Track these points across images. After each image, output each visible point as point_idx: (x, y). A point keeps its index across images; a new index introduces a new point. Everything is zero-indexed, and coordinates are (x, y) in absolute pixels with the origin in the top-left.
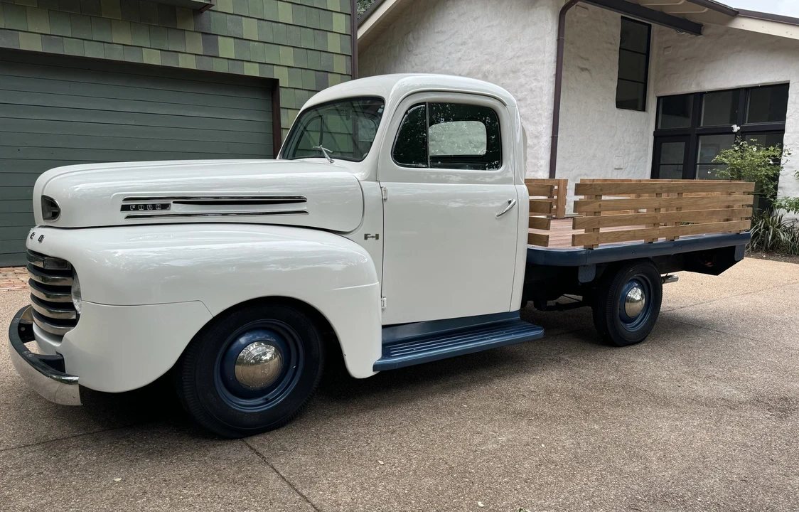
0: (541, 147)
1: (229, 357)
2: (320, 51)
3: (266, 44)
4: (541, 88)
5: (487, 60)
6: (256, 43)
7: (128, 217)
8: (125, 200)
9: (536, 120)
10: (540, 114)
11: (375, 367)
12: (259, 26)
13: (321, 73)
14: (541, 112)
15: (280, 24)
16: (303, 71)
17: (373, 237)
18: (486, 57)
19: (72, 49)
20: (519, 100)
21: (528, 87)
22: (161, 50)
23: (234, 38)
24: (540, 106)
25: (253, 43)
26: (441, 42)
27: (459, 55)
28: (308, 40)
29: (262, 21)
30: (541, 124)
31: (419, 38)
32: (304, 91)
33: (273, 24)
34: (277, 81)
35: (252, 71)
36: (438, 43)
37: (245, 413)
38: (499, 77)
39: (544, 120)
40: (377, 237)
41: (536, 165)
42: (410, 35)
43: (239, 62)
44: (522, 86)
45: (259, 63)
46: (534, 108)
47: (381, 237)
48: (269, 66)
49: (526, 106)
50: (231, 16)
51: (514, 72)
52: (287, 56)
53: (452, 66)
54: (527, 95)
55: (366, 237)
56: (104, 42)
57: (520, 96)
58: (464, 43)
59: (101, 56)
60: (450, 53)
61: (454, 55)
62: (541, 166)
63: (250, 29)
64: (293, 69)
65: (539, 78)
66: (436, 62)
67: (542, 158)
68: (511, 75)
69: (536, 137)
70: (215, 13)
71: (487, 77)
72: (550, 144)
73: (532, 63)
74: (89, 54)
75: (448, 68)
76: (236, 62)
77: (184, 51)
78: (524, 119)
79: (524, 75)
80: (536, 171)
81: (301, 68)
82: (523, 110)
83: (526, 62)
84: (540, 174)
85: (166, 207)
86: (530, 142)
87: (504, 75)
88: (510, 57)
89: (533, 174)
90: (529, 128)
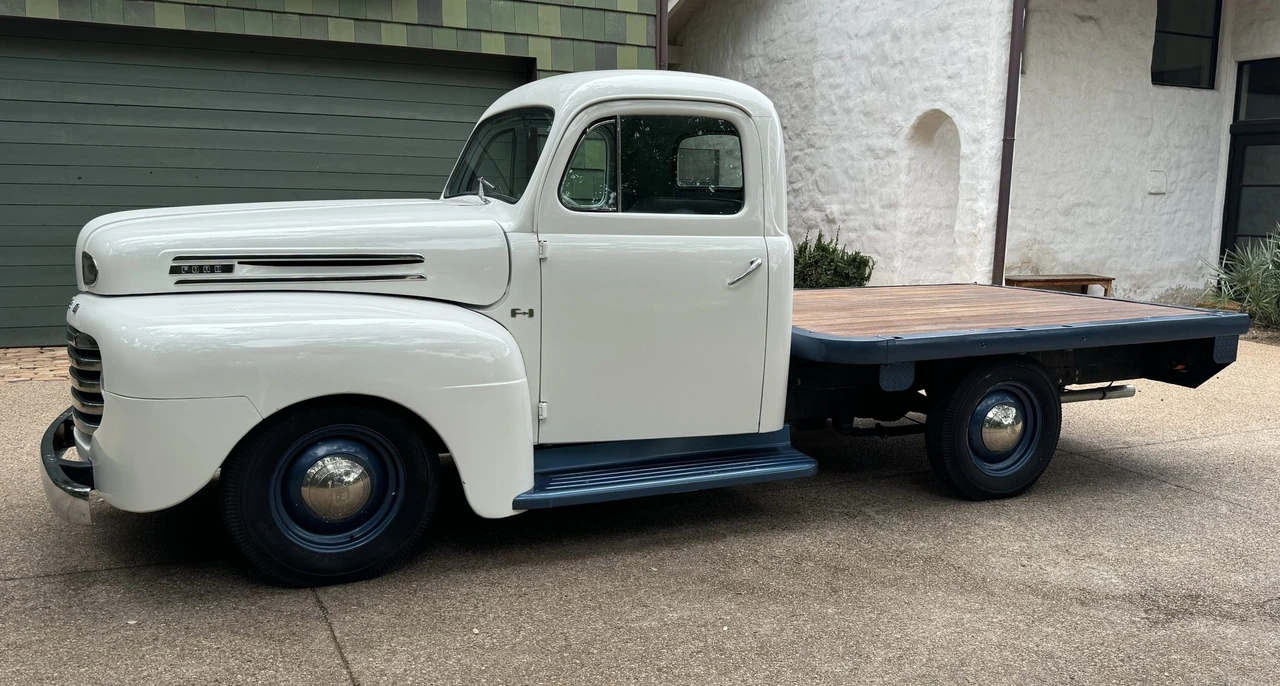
0: (983, 159)
1: (295, 474)
2: (605, 10)
3: (517, 4)
4: (985, 57)
6: (501, 2)
7: (177, 283)
8: (176, 259)
9: (975, 112)
10: (982, 102)
11: (516, 504)
13: (606, 45)
14: (982, 97)
16: (576, 43)
17: (524, 313)
20: (950, 77)
21: (964, 55)
22: (355, 19)
24: (982, 88)
30: (984, 118)
34: (533, 61)
35: (494, 46)
37: (316, 553)
38: (918, 38)
39: (989, 111)
40: (531, 313)
41: (973, 188)
43: (474, 33)
44: (954, 53)
45: (505, 33)
46: (973, 90)
47: (537, 313)
48: (521, 37)
49: (960, 88)
51: (942, 30)
52: (548, 22)
53: (845, 21)
54: (961, 69)
55: (514, 313)
56: (272, 12)
57: (951, 70)
59: (269, 33)
62: (983, 191)
64: (559, 42)
65: (983, 40)
66: (820, 14)
67: (984, 177)
68: (938, 34)
69: (975, 141)
71: (899, 38)
72: (1000, 153)
73: (971, 14)
74: (251, 30)
75: (838, 24)
76: (470, 33)
77: (388, 19)
78: (957, 109)
79: (958, 34)
80: (975, 200)
81: (573, 39)
82: (955, 95)
83: (961, 12)
84: (981, 204)
85: (229, 269)
86: (965, 149)
87: (926, 34)
88: (937, 4)
89: (969, 204)
90: (964, 125)
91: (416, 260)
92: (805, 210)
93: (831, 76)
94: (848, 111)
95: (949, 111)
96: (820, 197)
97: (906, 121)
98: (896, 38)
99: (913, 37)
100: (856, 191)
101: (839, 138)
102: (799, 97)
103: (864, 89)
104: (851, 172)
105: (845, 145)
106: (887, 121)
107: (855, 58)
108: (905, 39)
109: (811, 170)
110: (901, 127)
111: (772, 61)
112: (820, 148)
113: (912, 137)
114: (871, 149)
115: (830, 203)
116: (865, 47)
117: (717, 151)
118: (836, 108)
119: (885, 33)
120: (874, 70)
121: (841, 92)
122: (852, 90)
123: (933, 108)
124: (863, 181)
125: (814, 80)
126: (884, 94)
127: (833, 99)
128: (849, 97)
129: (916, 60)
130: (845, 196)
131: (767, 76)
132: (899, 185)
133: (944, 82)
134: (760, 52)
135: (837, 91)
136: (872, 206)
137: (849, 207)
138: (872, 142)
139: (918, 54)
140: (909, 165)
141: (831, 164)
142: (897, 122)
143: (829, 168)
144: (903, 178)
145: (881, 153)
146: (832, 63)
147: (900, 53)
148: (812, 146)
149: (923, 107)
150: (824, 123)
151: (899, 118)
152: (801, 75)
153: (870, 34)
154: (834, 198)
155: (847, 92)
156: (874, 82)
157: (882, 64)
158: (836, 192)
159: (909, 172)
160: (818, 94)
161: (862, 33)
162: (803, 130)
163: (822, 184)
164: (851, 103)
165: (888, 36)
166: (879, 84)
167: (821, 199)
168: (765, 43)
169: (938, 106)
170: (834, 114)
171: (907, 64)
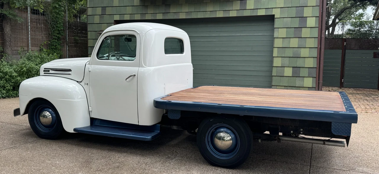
7: (44, 73)
8: (45, 69)
13: (300, 8)
16: (289, 8)
17: (86, 84)
19: (194, 16)
22: (224, 11)
32: (289, 18)
35: (261, 13)
43: (256, 10)
45: (265, 8)
48: (271, 9)
52: (280, 3)
56: (204, 11)
59: (203, 17)
64: (283, 9)
74: (199, 17)
76: (254, 10)
77: (232, 10)
81: (288, 7)
85: (49, 71)
91: (70, 70)
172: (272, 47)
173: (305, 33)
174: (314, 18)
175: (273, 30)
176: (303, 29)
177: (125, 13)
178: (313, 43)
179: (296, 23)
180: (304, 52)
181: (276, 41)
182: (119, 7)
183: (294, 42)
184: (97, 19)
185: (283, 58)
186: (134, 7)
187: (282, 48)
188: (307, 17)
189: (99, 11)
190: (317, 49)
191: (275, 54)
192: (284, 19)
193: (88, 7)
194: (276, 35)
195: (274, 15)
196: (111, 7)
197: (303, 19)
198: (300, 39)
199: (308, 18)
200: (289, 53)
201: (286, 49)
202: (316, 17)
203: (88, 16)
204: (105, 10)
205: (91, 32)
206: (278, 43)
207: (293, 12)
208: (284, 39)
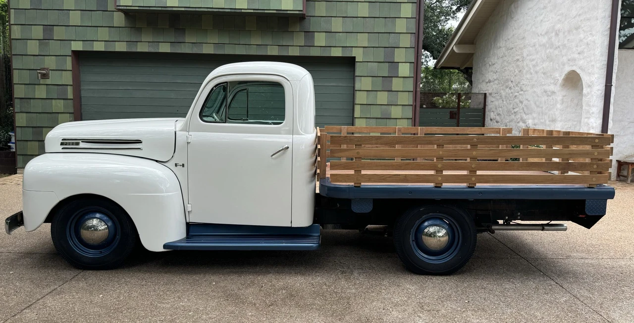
0: (592, 96)
2: (389, 33)
3: (348, 34)
4: (594, 42)
5: (559, 20)
6: (341, 34)
7: (62, 148)
9: (590, 71)
11: (165, 247)
12: (343, 22)
13: (389, 49)
14: (593, 63)
15: (359, 18)
16: (375, 48)
17: (181, 165)
18: (558, 17)
19: (229, 51)
20: (579, 53)
21: (585, 41)
22: (278, 46)
23: (326, 32)
24: (593, 58)
25: (339, 34)
26: (531, 8)
27: (541, 18)
28: (380, 26)
29: (345, 18)
30: (593, 74)
31: (518, 7)
32: (374, 63)
33: (354, 19)
35: (337, 53)
36: (529, 9)
38: (566, 34)
40: (183, 165)
41: (588, 112)
42: (513, 6)
43: (328, 48)
44: (581, 41)
45: (342, 47)
46: (589, 60)
47: (186, 165)
48: (349, 48)
49: (583, 59)
50: (324, 18)
52: (363, 40)
53: (537, 28)
54: (585, 48)
55: (176, 165)
56: (246, 44)
57: (579, 49)
58: (545, 8)
59: (244, 53)
60: (536, 17)
61: (538, 19)
62: (593, 113)
63: (337, 25)
64: (367, 49)
65: (594, 33)
66: (527, 25)
67: (593, 106)
68: (575, 31)
69: (589, 86)
70: (314, 18)
72: (604, 93)
73: (589, 20)
74: (238, 52)
75: (534, 29)
76: (326, 48)
77: (292, 45)
78: (583, 70)
79: (583, 30)
80: (589, 118)
81: (374, 47)
82: (581, 62)
83: (585, 19)
84: (592, 120)
85: (78, 144)
86: (585, 91)
87: (569, 31)
88: (574, 16)
89: (586, 120)
90: (585, 78)
91: (139, 142)
92: (518, 122)
93: (531, 55)
94: (537, 72)
95: (578, 71)
96: (524, 115)
97: (560, 76)
98: (557, 34)
99: (564, 33)
100: (539, 113)
101: (533, 86)
102: (518, 66)
103: (543, 61)
104: (537, 103)
105: (535, 89)
106: (552, 77)
107: (540, 46)
108: (561, 35)
109: (521, 102)
110: (558, 80)
111: (508, 49)
112: (525, 91)
113: (564, 85)
114: (545, 92)
115: (529, 119)
116: (544, 40)
117: (485, 94)
118: (532, 71)
119: (552, 33)
120: (548, 51)
121: (534, 63)
122: (538, 62)
123: (572, 69)
124: (542, 107)
125: (523, 58)
126: (551, 63)
127: (531, 67)
128: (537, 65)
129: (564, 45)
130: (535, 115)
131: (506, 56)
132: (557, 110)
133: (576, 56)
134: (504, 45)
135: (532, 63)
136: (545, 121)
137: (536, 121)
138: (546, 88)
139: (566, 42)
140: (562, 99)
141: (529, 99)
142: (556, 77)
143: (529, 101)
144: (559, 106)
145: (549, 93)
146: (531, 48)
147: (558, 42)
148: (522, 90)
149: (567, 69)
150: (527, 79)
151: (557, 75)
152: (519, 55)
153: (546, 33)
154: (530, 116)
155: (537, 63)
156: (548, 58)
157: (551, 48)
158: (531, 114)
159: (562, 103)
160: (525, 64)
161: (543, 33)
162: (519, 83)
163: (525, 109)
164: (538, 68)
165: (554, 34)
166: (549, 58)
167: (525, 117)
168: (506, 41)
169: (574, 68)
170: (531, 74)
171: (561, 47)
172: (354, 104)
173: (397, 84)
174: (407, 64)
175: (353, 78)
176: (393, 78)
177: (95, 39)
178: (406, 99)
179: (385, 70)
180: (396, 112)
181: (358, 94)
182: (81, 27)
183: (383, 98)
184: (33, 47)
185: (368, 120)
186: (114, 28)
187: (365, 106)
188: (399, 62)
189: (38, 32)
190: (411, 107)
191: (357, 114)
192: (369, 64)
193: (12, 22)
194: (357, 87)
195: (355, 57)
196: (64, 27)
197: (394, 65)
198: (391, 92)
199: (400, 64)
200: (376, 112)
201: (372, 106)
202: (410, 63)
203: (13, 41)
204: (52, 30)
205: (20, 71)
206: (360, 98)
207: (381, 55)
208: (368, 92)
